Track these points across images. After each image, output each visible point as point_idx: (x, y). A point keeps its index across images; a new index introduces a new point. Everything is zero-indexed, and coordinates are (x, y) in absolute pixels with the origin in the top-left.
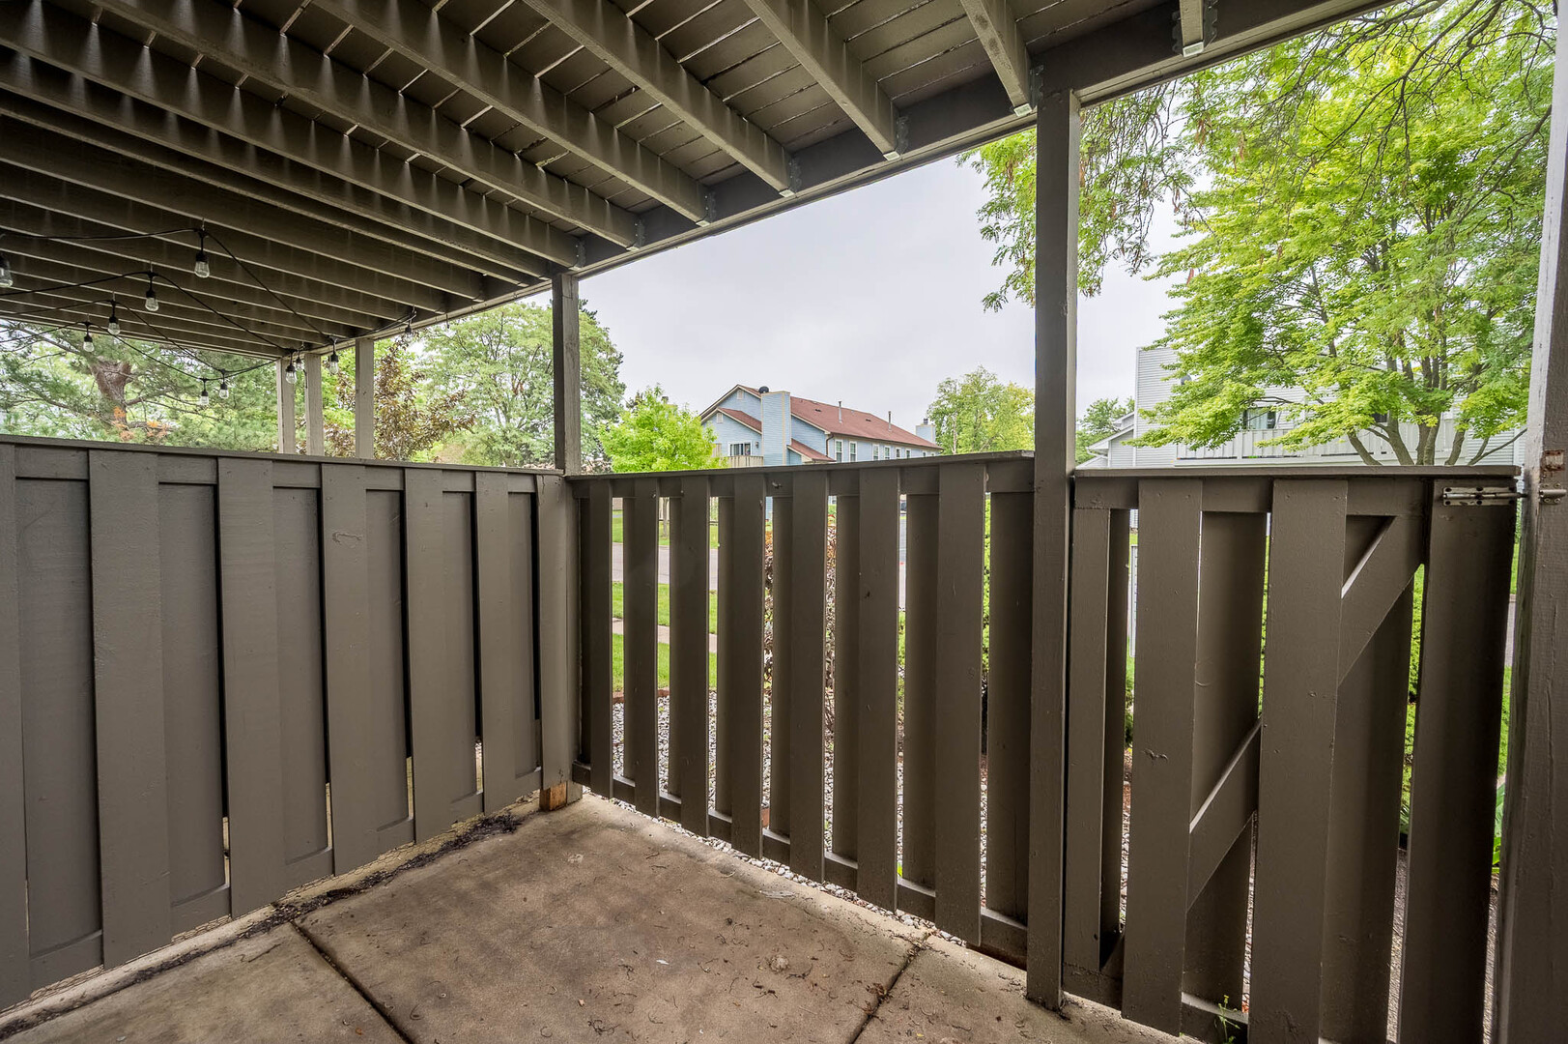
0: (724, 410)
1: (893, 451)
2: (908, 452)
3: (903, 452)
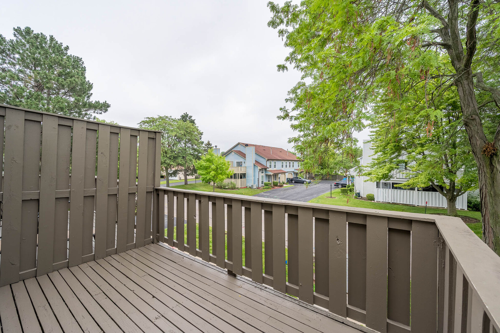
0: (234, 151)
1: (288, 163)
2: (293, 163)
3: (291, 163)
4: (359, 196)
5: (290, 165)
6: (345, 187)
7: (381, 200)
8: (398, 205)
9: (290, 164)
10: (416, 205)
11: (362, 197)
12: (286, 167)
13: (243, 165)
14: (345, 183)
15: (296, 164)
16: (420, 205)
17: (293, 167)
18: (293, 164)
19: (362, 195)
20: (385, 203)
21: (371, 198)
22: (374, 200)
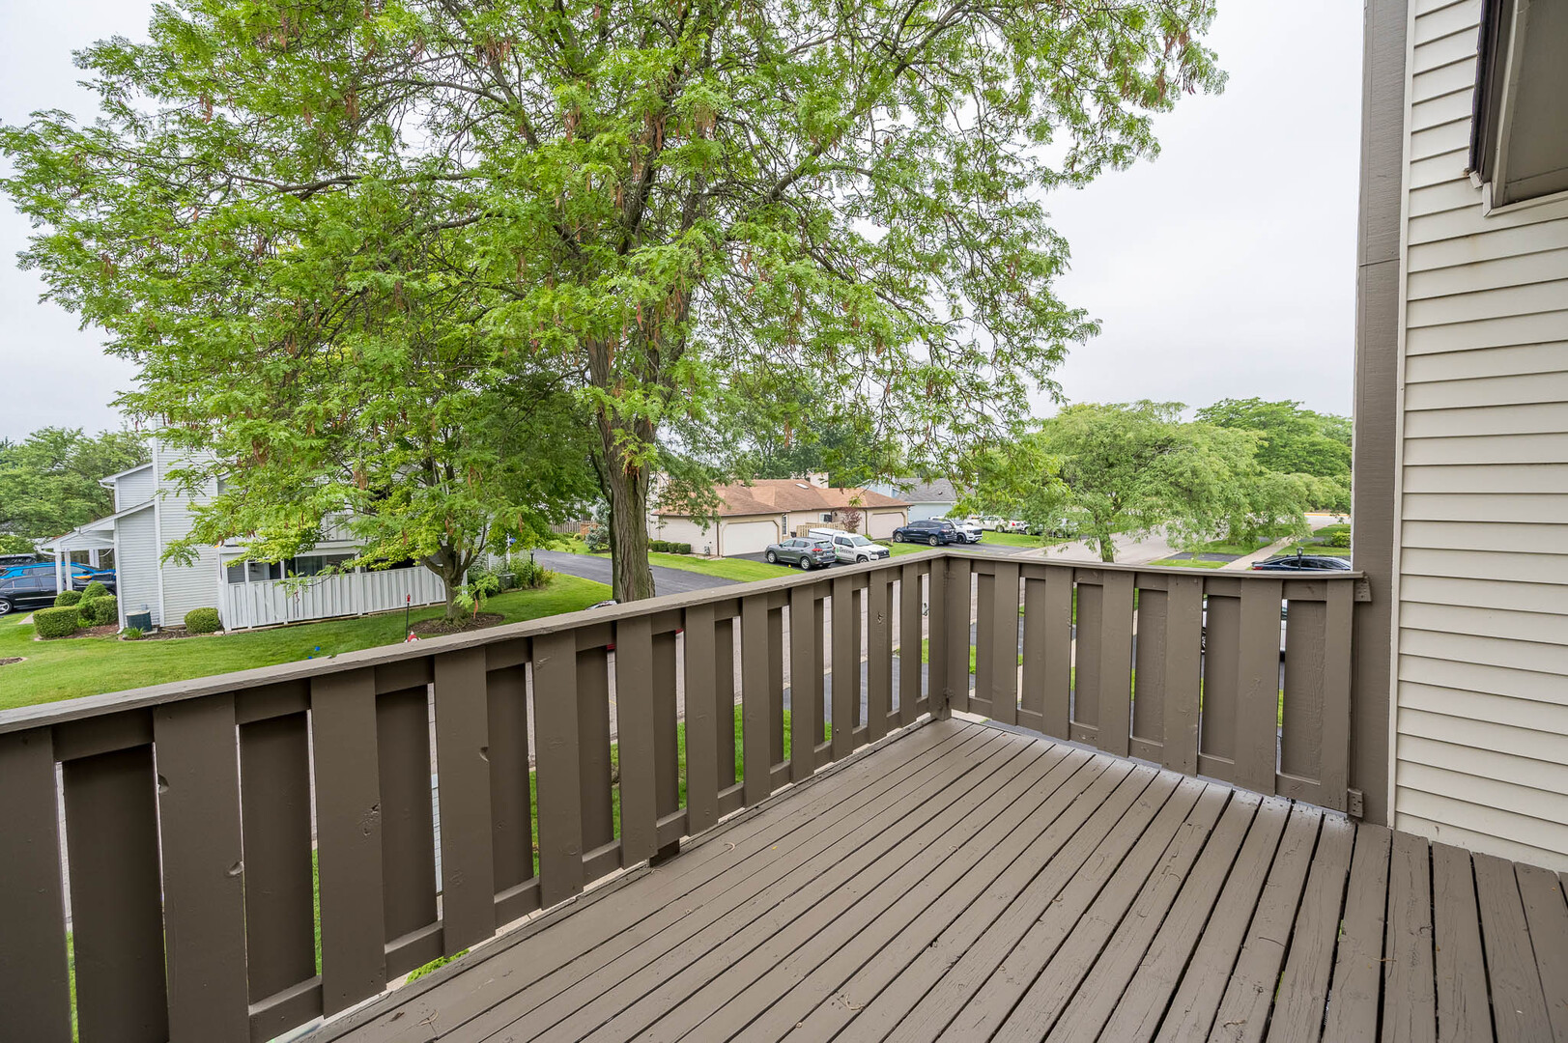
4: (149, 627)
6: (50, 603)
7: (249, 622)
8: (313, 625)
10: (360, 614)
11: (160, 629)
14: (45, 588)
16: (370, 610)
19: (161, 617)
20: (269, 629)
21: (206, 624)
22: (221, 628)
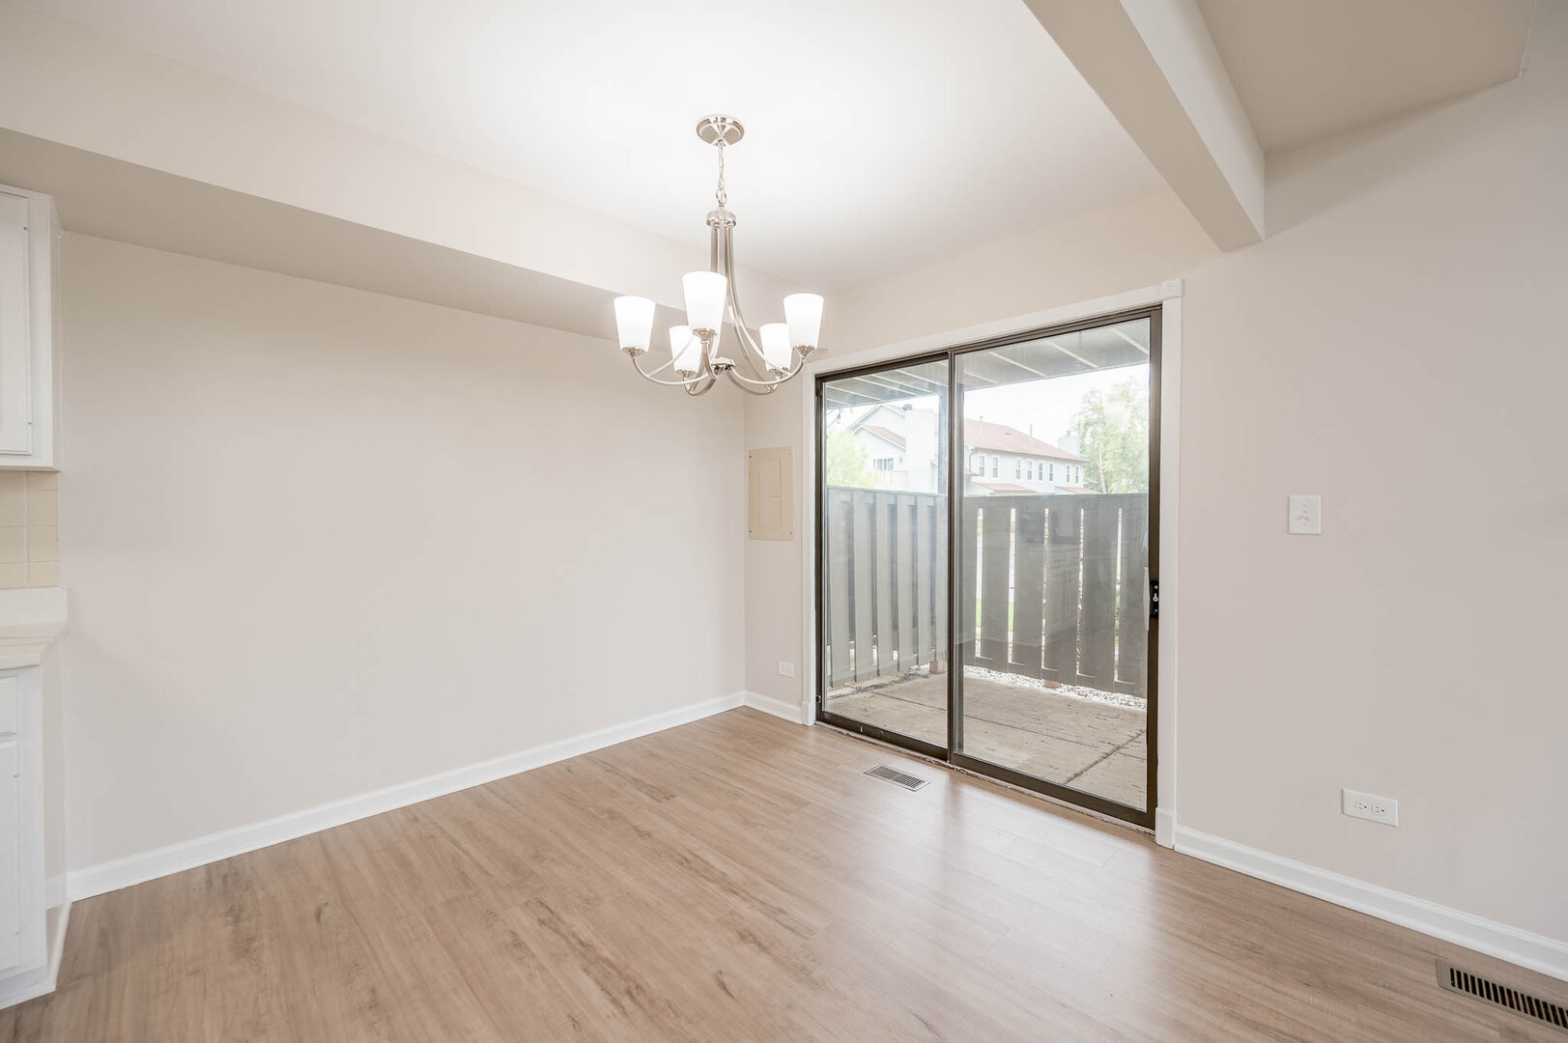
0: (867, 426)
1: (1035, 464)
2: (1051, 465)
3: (1046, 465)
5: (1041, 474)
9: (1041, 469)
12: (1030, 477)
13: (896, 465)
15: (1060, 470)
17: (1051, 479)
18: (1051, 470)
